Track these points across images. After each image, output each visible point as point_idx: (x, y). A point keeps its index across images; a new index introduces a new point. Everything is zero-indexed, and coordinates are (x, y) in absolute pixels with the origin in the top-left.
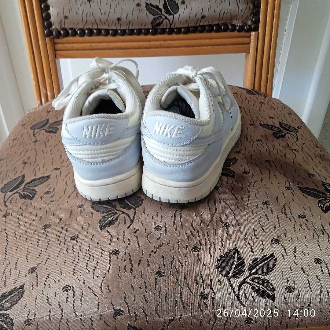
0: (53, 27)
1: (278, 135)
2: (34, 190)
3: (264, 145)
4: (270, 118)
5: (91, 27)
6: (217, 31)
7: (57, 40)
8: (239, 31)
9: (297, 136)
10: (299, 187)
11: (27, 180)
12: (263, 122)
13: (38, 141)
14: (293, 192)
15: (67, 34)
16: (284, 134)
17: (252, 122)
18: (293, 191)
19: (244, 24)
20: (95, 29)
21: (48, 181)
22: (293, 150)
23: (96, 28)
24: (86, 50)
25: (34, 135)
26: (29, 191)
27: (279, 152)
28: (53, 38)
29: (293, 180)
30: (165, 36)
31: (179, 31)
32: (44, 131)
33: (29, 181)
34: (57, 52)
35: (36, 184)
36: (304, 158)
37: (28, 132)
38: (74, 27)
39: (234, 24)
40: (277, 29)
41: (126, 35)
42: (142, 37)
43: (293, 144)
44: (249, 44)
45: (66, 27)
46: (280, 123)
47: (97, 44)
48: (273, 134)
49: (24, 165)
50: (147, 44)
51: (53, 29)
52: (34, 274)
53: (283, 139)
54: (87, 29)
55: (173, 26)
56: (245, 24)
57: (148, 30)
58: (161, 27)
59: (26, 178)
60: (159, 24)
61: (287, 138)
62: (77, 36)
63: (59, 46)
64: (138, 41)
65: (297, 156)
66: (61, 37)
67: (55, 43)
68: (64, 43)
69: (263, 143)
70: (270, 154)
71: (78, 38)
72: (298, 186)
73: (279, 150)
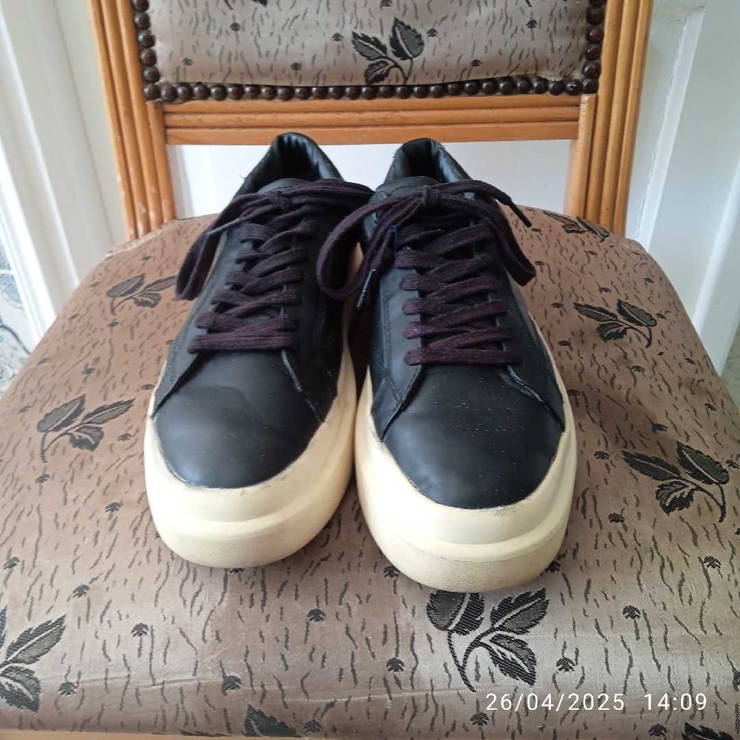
0: (162, 80)
1: (609, 332)
2: (99, 429)
3: (574, 354)
4: (602, 290)
5: (238, 82)
6: (507, 92)
7: (169, 107)
8: (556, 92)
9: (651, 334)
10: (625, 453)
11: (89, 408)
12: (583, 300)
13: (117, 323)
14: (609, 464)
15: (189, 95)
16: (622, 329)
17: (557, 301)
18: (611, 461)
19: (565, 77)
20: (248, 86)
21: (128, 412)
22: (634, 367)
23: (249, 83)
24: (228, 127)
25: (113, 310)
26: (89, 431)
27: (601, 373)
28: (162, 103)
29: (617, 438)
30: (395, 101)
31: (424, 91)
32: (132, 301)
33: (92, 410)
34: (170, 131)
35: (104, 418)
36: (652, 387)
37: (101, 302)
38: (204, 81)
39: (543, 77)
40: (639, 90)
41: (312, 98)
42: (345, 102)
43: (636, 355)
44: (576, 120)
45: (188, 80)
46: (620, 303)
47: (252, 116)
48: (598, 329)
49: (85, 375)
50: (355, 117)
51: (162, 84)
52: (84, 598)
53: (618, 341)
54: (231, 85)
55: (409, 82)
56: (567, 78)
57: (359, 88)
58: (385, 82)
59: (86, 404)
60: (381, 77)
61: (626, 339)
62: (210, 98)
63: (172, 120)
64: (338, 112)
65: (638, 383)
66: (178, 101)
67: (165, 113)
68: (183, 113)
69: (571, 349)
70: (582, 375)
71: (212, 103)
72: (624, 450)
73: (602, 368)
